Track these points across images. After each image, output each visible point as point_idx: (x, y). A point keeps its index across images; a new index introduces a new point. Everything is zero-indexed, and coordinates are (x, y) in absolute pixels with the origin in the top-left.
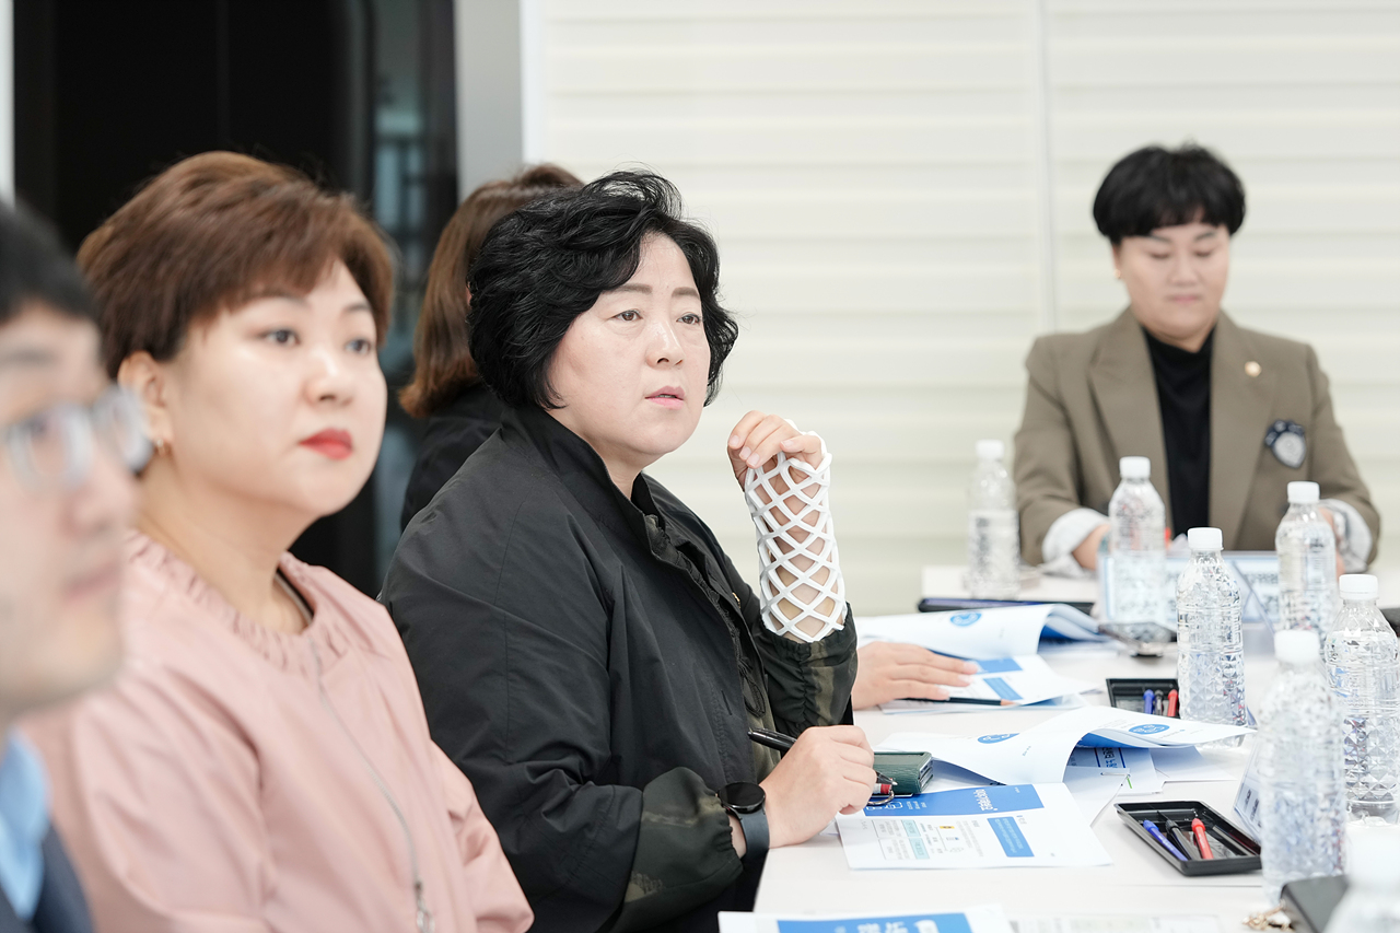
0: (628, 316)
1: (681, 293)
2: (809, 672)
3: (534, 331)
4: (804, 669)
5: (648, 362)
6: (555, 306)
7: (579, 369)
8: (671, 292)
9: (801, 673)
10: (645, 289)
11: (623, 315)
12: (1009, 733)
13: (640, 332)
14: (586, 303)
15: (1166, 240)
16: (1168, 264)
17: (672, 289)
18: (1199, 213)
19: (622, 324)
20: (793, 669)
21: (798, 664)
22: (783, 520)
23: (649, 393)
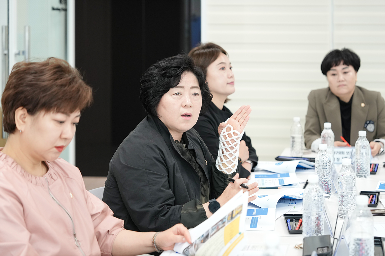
0: (178, 94)
1: (193, 88)
2: (226, 181)
3: (153, 97)
4: (225, 181)
5: (182, 106)
6: (158, 91)
7: (165, 107)
8: (190, 88)
9: (224, 181)
10: (182, 87)
11: (176, 94)
12: (266, 195)
13: (180, 98)
14: (166, 91)
15: (335, 70)
16: (336, 77)
17: (190, 87)
18: (342, 63)
19: (176, 96)
20: (223, 180)
21: (224, 179)
22: (229, 144)
23: (182, 114)
